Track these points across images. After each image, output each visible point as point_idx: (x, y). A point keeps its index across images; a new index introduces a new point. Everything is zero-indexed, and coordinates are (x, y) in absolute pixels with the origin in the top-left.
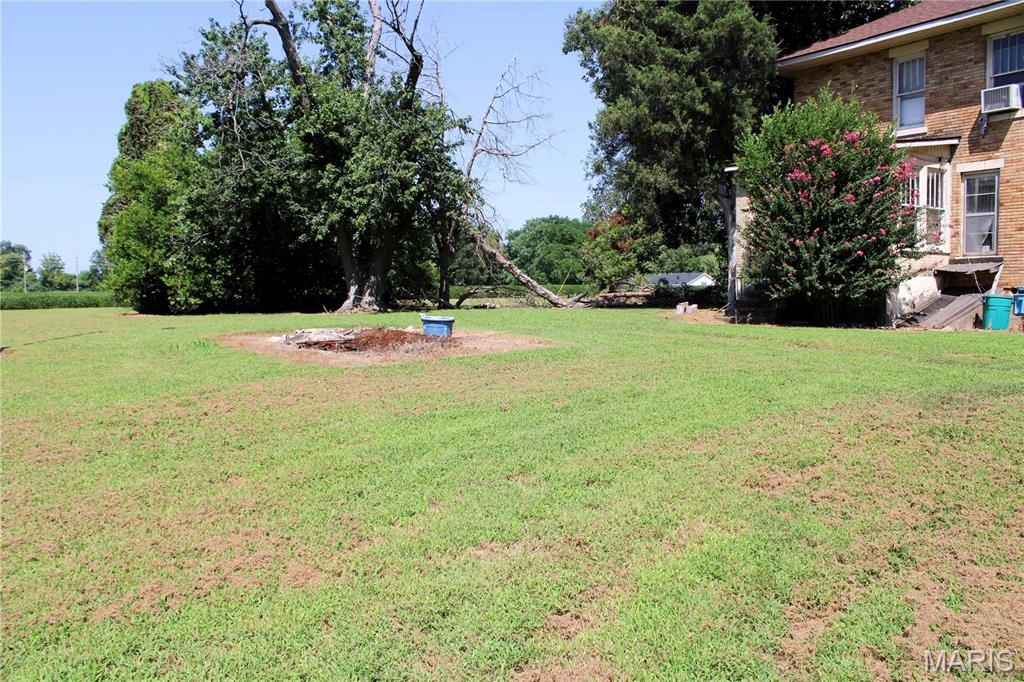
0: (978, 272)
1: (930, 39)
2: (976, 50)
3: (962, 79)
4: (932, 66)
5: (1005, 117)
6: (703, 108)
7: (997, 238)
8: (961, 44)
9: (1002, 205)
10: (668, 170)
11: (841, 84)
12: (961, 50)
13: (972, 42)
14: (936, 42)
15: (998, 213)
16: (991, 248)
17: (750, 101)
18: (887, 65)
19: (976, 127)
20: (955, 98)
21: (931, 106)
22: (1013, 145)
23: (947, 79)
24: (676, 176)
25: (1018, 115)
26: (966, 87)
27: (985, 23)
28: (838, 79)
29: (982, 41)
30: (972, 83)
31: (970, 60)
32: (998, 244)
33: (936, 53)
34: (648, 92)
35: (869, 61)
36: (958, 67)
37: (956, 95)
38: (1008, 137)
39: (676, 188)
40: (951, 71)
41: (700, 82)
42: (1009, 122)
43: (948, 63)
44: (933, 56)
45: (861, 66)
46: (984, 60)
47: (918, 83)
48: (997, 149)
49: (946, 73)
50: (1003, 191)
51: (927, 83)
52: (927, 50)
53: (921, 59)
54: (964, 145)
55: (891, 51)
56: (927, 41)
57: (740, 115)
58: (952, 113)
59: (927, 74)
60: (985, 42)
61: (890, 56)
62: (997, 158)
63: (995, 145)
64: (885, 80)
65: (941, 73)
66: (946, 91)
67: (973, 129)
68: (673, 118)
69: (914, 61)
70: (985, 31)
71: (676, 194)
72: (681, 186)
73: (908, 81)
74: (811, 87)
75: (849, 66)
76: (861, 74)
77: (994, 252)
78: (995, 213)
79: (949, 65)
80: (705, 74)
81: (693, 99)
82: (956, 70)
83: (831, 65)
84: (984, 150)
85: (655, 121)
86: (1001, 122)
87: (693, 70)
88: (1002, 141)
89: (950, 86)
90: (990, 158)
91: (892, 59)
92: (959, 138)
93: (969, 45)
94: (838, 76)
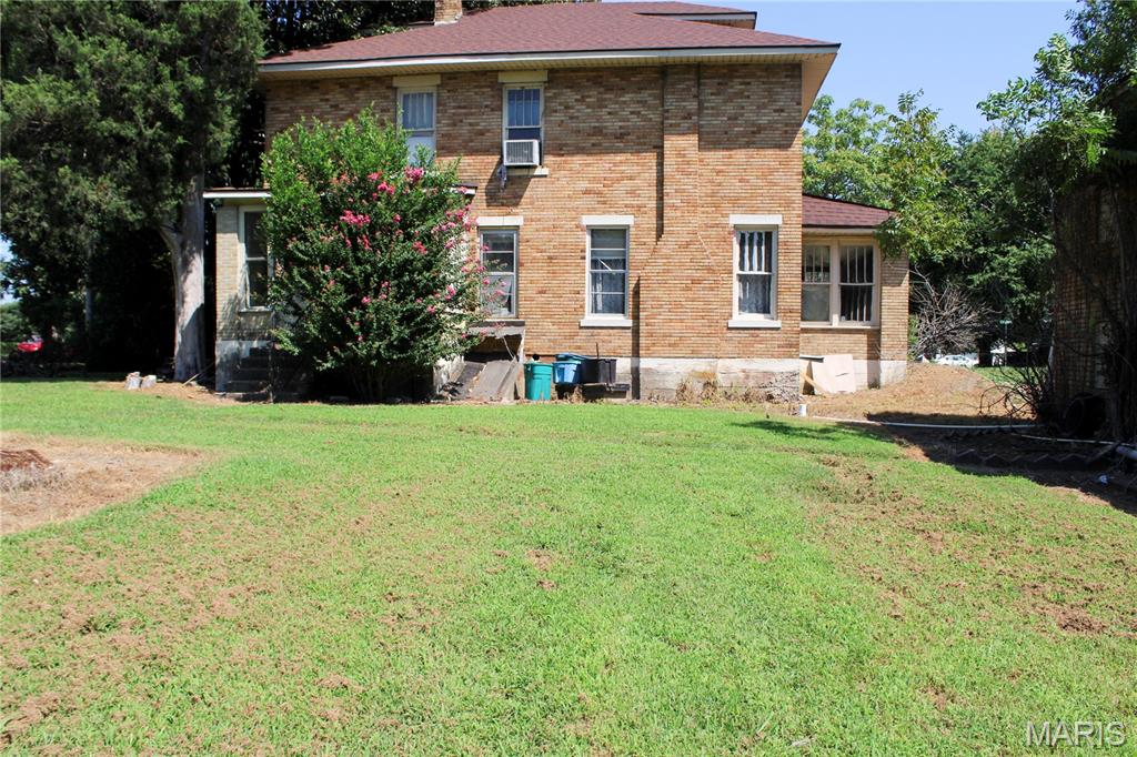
0: (507, 337)
1: (442, 74)
2: (493, 96)
3: (477, 124)
4: (444, 105)
5: (524, 172)
6: (176, 109)
7: (517, 301)
8: (476, 87)
9: (522, 265)
10: (119, 187)
11: (332, 106)
12: (476, 93)
13: (489, 86)
14: (450, 79)
15: (517, 273)
16: (510, 310)
17: (229, 109)
18: (389, 93)
19: (494, 179)
20: (471, 144)
21: (443, 149)
22: (532, 203)
23: (461, 121)
24: (129, 196)
25: (538, 172)
26: (482, 134)
27: (502, 71)
28: (327, 100)
29: (498, 88)
30: (488, 131)
31: (487, 106)
32: (518, 307)
33: (449, 91)
34: (96, 73)
35: (368, 86)
36: (473, 111)
37: (472, 141)
38: (527, 194)
39: (127, 212)
40: (466, 114)
41: (174, 75)
42: (528, 178)
43: (463, 104)
44: (445, 94)
45: (358, 89)
46: (500, 109)
47: (425, 120)
48: (516, 205)
49: (460, 115)
50: (523, 251)
51: (438, 122)
52: (438, 86)
53: (430, 95)
54: (480, 196)
55: (395, 78)
56: (439, 76)
57: (217, 124)
58: (466, 160)
59: (438, 112)
60: (501, 90)
61: (395, 85)
62: (516, 214)
63: (514, 201)
64: (388, 111)
65: (454, 114)
66: (461, 135)
67: (490, 181)
68: (131, 117)
69: (421, 95)
70: (502, 78)
71: (127, 222)
72: (134, 210)
73: (414, 116)
74: (291, 104)
75: (341, 87)
76: (358, 99)
77: (514, 315)
78: (514, 274)
79: (464, 107)
80: (183, 63)
81: (165, 96)
82: (472, 114)
83: (317, 81)
84: (503, 205)
85: (104, 115)
86: (520, 177)
87: (168, 56)
88: (521, 197)
89: (465, 129)
90: (509, 214)
91: (396, 88)
92: (476, 188)
93: (486, 90)
94: (327, 97)
